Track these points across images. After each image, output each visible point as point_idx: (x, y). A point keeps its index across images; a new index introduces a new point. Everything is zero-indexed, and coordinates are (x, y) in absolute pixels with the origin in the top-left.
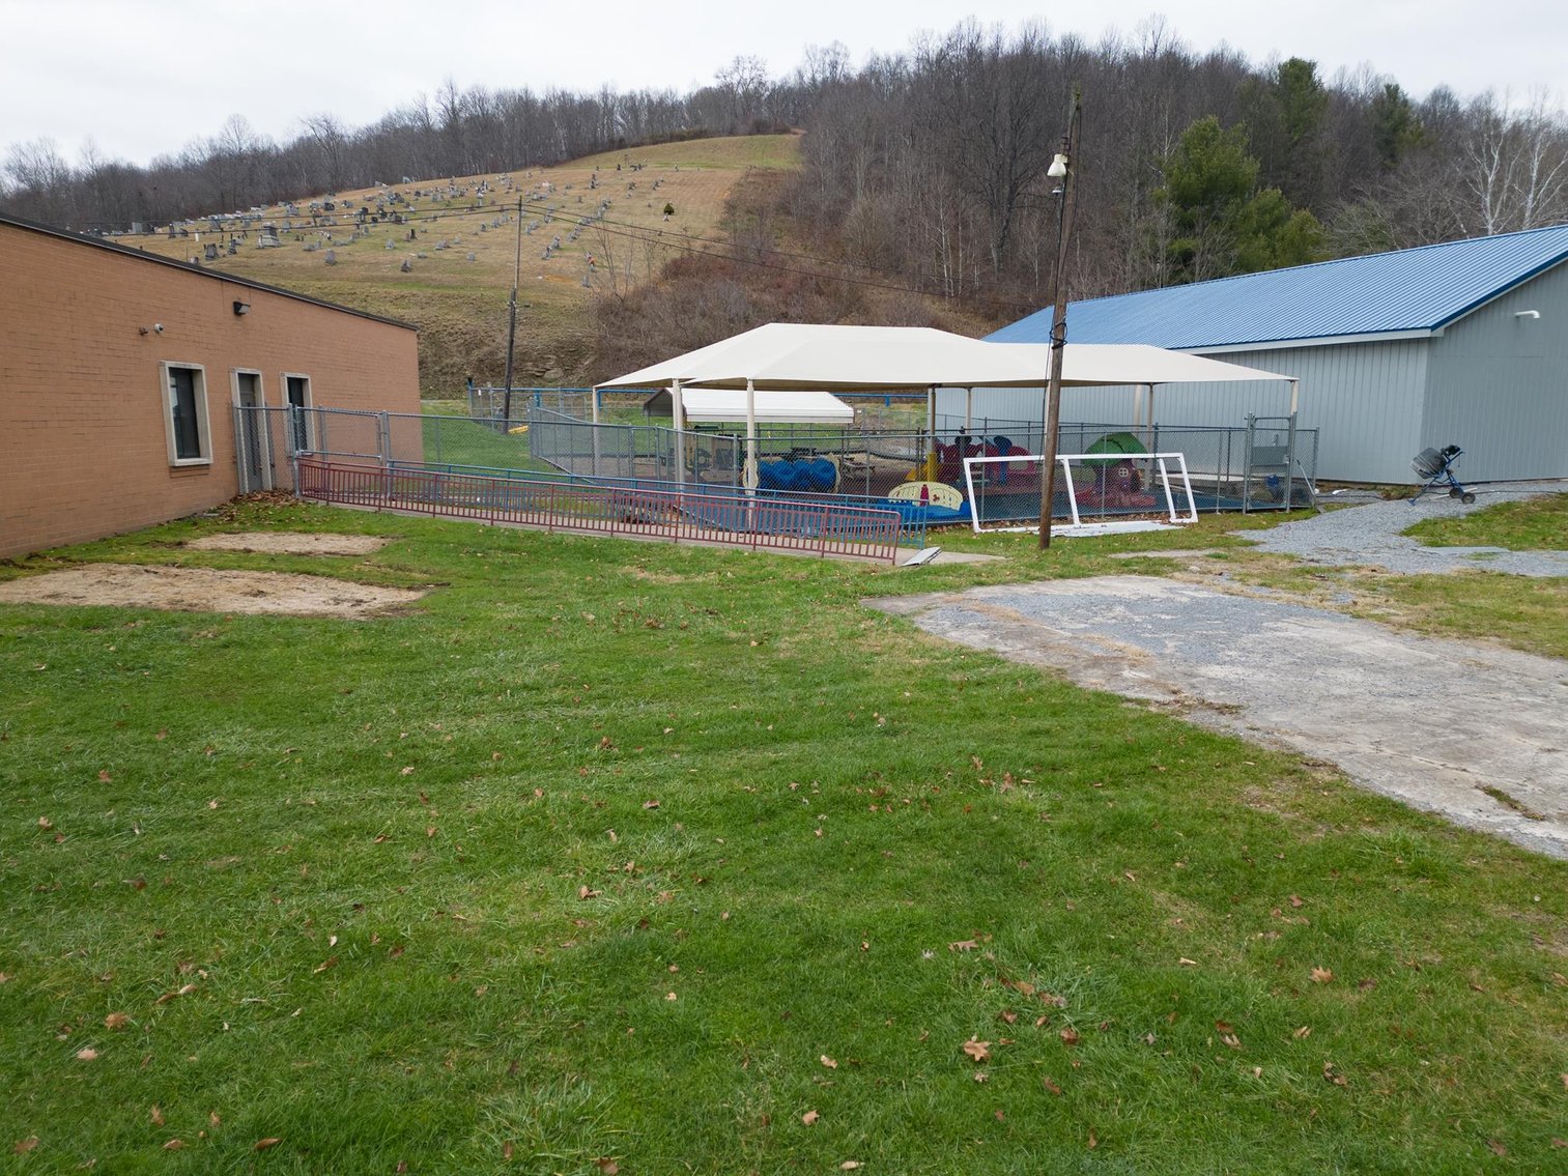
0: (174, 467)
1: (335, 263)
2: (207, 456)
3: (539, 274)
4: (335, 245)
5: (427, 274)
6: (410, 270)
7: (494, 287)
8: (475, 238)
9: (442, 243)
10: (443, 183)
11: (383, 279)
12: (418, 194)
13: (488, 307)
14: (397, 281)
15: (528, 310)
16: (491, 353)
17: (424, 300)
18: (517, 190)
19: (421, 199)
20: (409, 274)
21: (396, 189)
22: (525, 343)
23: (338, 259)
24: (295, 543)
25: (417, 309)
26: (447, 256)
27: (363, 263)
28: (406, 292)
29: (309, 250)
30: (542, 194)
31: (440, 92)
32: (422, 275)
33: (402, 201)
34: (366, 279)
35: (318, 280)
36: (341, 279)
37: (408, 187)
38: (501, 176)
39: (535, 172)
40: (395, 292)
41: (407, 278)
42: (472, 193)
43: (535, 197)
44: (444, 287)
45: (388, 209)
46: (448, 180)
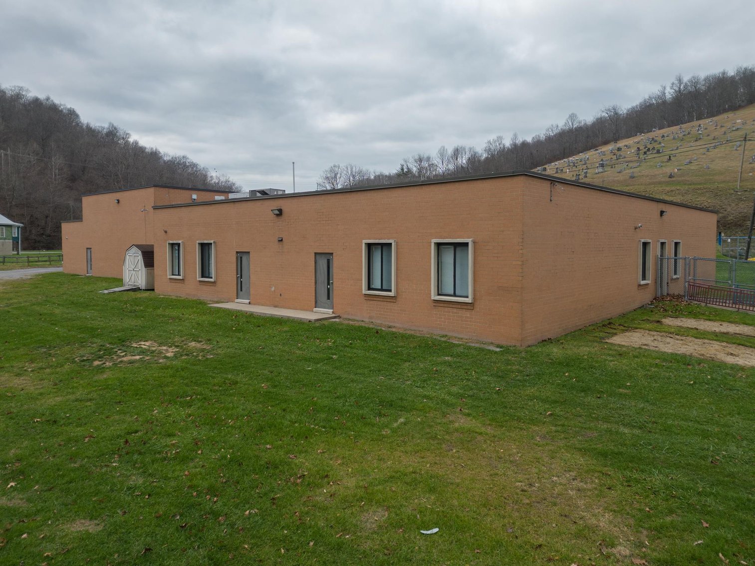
0: (640, 285)
1: (634, 177)
2: (649, 280)
3: (750, 172)
4: (631, 168)
5: (683, 178)
6: (673, 177)
7: (724, 182)
8: (704, 156)
9: (688, 161)
10: (675, 129)
11: (660, 183)
12: (663, 136)
13: (721, 193)
14: (667, 183)
15: (746, 193)
16: (724, 217)
17: (684, 192)
18: (722, 127)
19: (666, 138)
20: (673, 179)
21: (651, 135)
22: (745, 211)
23: (636, 175)
24: (690, 323)
25: (680, 197)
26: (692, 168)
27: (648, 176)
28: (673, 188)
29: (620, 172)
30: (739, 127)
31: (673, 84)
32: (680, 179)
33: (656, 141)
34: (650, 184)
35: (627, 186)
36: (639, 185)
37: (657, 133)
38: (710, 120)
39: (730, 115)
40: (668, 189)
41: (673, 181)
42: (694, 131)
43: (734, 129)
44: (694, 184)
45: (650, 147)
46: (678, 127)
